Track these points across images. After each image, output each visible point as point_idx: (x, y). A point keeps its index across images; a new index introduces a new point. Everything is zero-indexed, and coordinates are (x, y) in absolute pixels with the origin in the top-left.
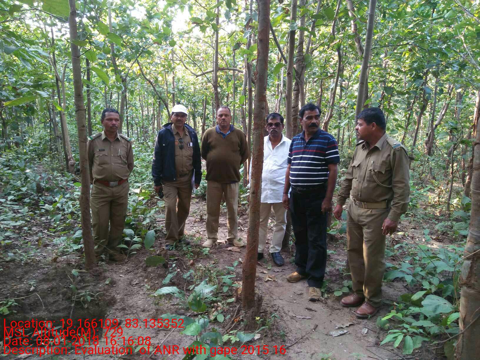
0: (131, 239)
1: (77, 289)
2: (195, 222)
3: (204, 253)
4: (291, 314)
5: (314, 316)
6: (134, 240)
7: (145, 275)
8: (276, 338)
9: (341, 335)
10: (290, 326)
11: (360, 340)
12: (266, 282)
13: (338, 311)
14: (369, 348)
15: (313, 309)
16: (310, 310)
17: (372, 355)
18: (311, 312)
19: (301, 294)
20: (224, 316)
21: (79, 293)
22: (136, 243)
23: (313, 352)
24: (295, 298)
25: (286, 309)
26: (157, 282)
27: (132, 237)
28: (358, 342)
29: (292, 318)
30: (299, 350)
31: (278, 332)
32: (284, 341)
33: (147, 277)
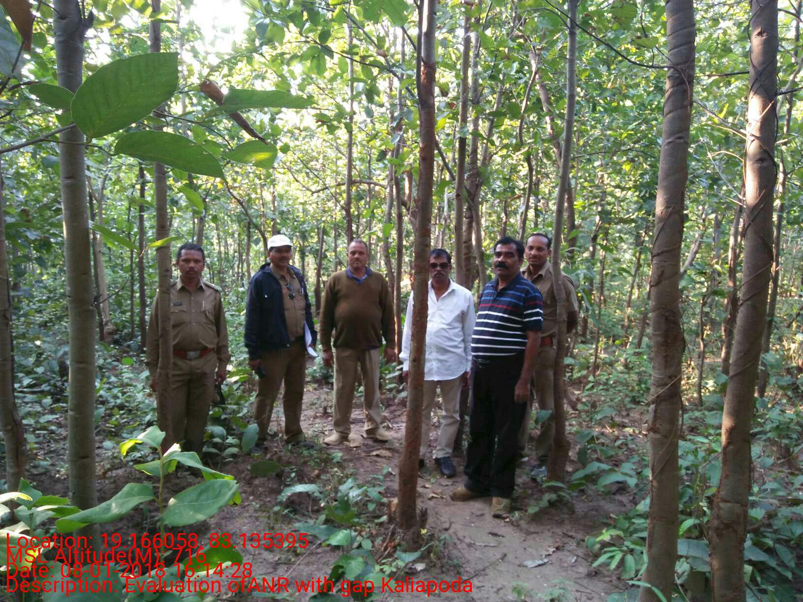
0: (224, 440)
1: (150, 511)
2: (315, 417)
3: (335, 461)
4: (467, 540)
5: (500, 543)
6: (227, 441)
7: (249, 490)
8: (448, 570)
9: (540, 565)
10: (467, 555)
11: (566, 571)
12: (430, 499)
13: (535, 535)
14: (578, 581)
15: (499, 533)
16: (495, 535)
17: (582, 589)
18: (497, 538)
19: (482, 515)
20: (372, 542)
21: (153, 517)
22: (231, 445)
23: (499, 586)
24: (474, 520)
25: (460, 535)
26: (268, 499)
27: (224, 438)
28: (564, 574)
29: (470, 545)
30: (480, 584)
31: (450, 562)
32: (459, 573)
33: (252, 494)
